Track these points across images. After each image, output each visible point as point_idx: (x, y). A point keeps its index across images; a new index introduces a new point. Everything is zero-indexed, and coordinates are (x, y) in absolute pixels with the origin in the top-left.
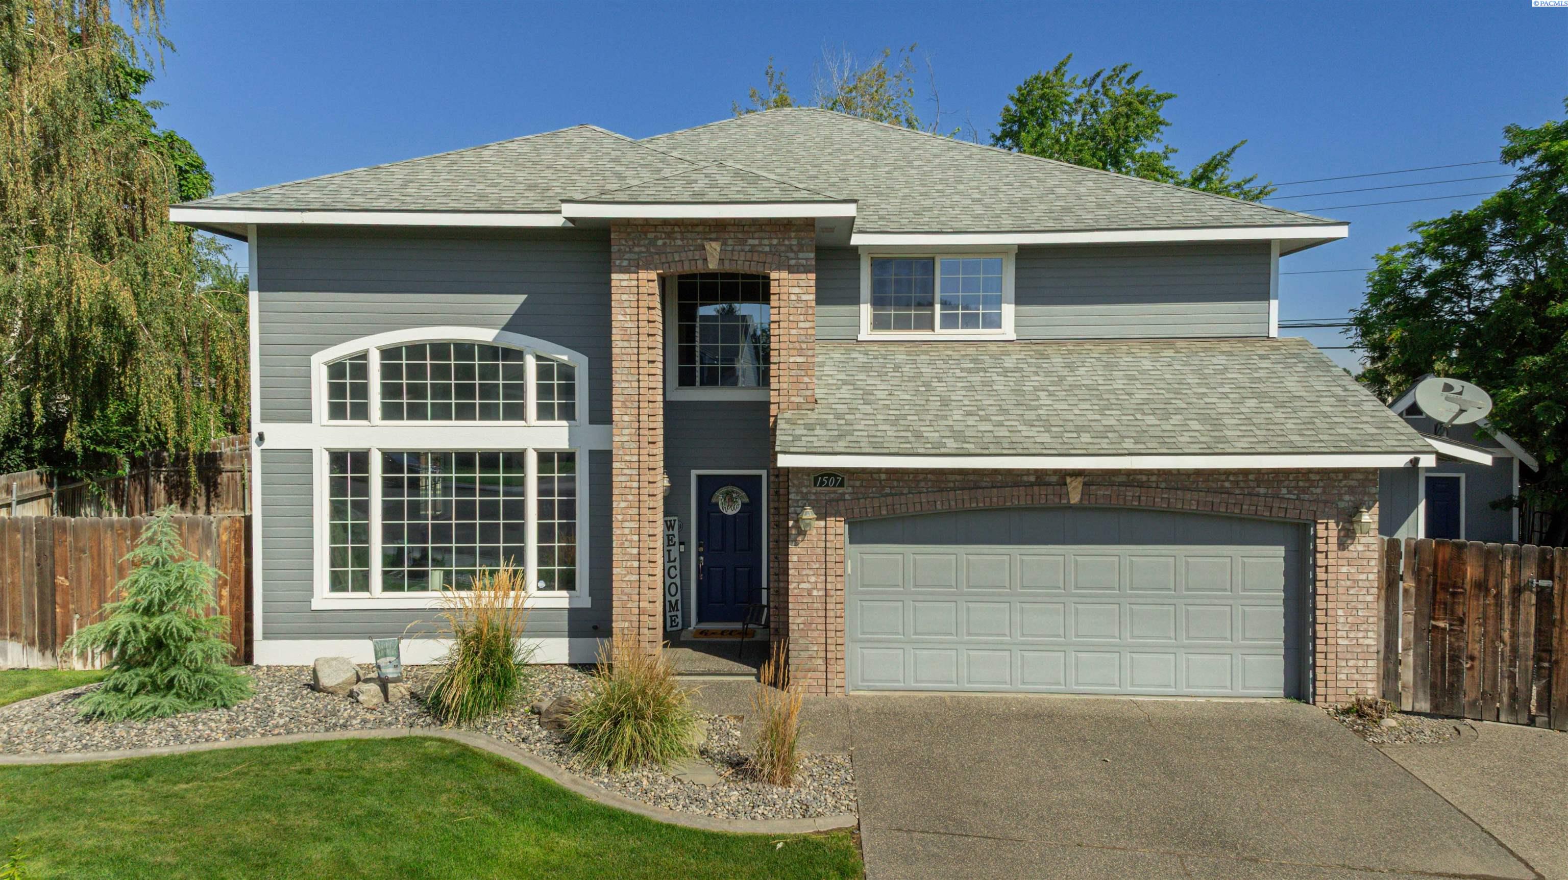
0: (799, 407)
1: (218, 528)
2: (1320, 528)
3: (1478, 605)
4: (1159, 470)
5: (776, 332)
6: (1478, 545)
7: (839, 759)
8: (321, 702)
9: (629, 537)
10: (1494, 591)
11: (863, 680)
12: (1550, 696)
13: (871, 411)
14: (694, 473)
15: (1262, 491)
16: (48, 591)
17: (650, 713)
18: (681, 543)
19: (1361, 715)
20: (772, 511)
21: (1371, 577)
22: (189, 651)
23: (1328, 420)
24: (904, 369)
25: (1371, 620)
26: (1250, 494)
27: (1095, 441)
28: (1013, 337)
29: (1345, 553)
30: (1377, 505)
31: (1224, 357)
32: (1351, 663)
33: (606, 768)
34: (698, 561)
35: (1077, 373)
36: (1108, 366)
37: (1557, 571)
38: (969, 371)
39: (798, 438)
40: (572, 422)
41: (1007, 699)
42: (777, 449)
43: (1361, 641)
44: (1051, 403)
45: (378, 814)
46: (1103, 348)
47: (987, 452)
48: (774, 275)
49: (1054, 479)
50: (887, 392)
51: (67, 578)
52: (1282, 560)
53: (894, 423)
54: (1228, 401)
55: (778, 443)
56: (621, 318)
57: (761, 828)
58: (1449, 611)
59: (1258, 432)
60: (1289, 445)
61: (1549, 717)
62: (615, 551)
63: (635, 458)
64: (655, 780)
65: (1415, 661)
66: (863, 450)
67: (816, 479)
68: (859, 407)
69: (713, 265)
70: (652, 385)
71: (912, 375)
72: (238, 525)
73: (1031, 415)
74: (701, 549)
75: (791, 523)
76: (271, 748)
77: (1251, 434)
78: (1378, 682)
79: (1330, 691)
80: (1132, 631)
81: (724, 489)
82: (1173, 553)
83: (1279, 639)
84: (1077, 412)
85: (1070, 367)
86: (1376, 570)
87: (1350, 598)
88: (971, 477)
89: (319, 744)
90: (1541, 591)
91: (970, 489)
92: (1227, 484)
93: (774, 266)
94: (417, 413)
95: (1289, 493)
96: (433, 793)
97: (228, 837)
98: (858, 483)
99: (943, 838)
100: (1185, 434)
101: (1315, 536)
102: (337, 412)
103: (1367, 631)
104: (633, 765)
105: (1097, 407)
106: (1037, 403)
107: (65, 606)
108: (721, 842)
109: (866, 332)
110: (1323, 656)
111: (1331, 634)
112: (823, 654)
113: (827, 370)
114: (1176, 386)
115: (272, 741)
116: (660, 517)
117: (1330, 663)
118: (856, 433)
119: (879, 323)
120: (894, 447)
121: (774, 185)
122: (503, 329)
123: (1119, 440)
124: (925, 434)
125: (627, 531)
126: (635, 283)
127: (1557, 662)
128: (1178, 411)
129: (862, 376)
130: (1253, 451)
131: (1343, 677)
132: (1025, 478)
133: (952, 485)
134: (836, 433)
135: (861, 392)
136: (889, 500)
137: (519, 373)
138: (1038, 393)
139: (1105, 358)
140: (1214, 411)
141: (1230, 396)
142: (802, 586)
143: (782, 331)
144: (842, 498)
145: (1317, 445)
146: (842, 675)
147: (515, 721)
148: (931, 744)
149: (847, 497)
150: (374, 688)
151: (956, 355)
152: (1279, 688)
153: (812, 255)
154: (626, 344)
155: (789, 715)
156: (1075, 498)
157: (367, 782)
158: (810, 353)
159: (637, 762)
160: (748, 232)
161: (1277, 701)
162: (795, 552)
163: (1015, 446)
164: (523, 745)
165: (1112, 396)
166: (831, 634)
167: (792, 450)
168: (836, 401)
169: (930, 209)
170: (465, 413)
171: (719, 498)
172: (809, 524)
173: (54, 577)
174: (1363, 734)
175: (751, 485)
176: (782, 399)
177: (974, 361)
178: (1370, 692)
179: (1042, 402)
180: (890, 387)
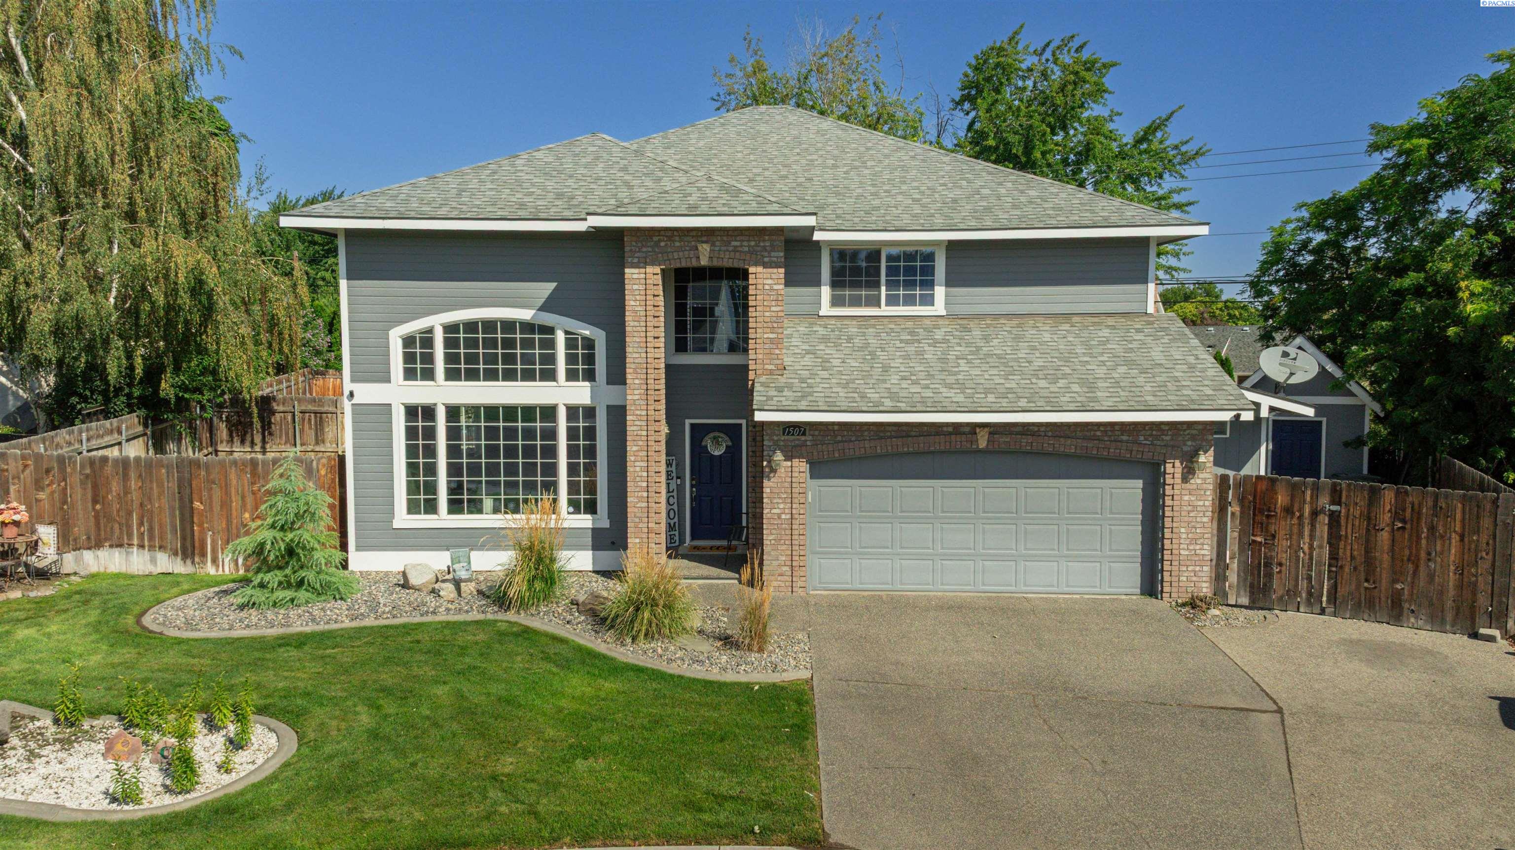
0: (771, 372)
1: (318, 464)
2: (1169, 467)
3: (1286, 524)
4: (1047, 423)
5: (754, 314)
6: (1286, 480)
7: (800, 636)
8: (414, 596)
9: (640, 474)
10: (1297, 514)
11: (820, 583)
12: (1336, 592)
13: (827, 376)
14: (688, 422)
15: (1125, 438)
16: (187, 515)
17: (661, 602)
18: (678, 478)
19: (1194, 606)
20: (750, 453)
21: (1207, 503)
22: (315, 557)
23: (1177, 384)
24: (855, 341)
25: (1206, 536)
26: (1115, 441)
27: (998, 400)
28: (944, 313)
29: (1188, 486)
30: (1212, 449)
31: (1108, 331)
32: (1190, 568)
33: (630, 640)
34: (691, 492)
35: (991, 344)
36: (1018, 338)
37: (1344, 499)
38: (907, 342)
39: (770, 398)
40: (593, 383)
41: (929, 596)
42: (755, 407)
43: (1198, 552)
44: (967, 369)
45: (475, 668)
46: (1015, 322)
47: (914, 409)
48: (752, 270)
49: (967, 429)
50: (840, 360)
51: (201, 503)
52: (1140, 491)
53: (845, 386)
54: (1105, 368)
55: (755, 402)
56: (632, 303)
57: (743, 678)
58: (1264, 528)
59: (1122, 394)
60: (1144, 403)
61: (1335, 608)
62: (629, 484)
63: (644, 413)
64: (666, 649)
65: (1238, 566)
66: (821, 408)
67: (784, 430)
68: (819, 372)
69: (704, 262)
70: (657, 356)
71: (860, 345)
72: (333, 463)
73: (951, 379)
74: (694, 482)
75: (765, 463)
76: (386, 626)
77: (1117, 394)
78: (1211, 583)
79: (1174, 590)
80: (1025, 545)
81: (712, 435)
82: (1058, 485)
83: (1137, 550)
84: (987, 377)
85: (986, 339)
86: (1210, 498)
87: (1191, 519)
88: (904, 428)
89: (420, 625)
90: (1332, 514)
91: (902, 437)
92: (1098, 433)
93: (752, 263)
94: (472, 375)
95: (1146, 439)
96: (510, 655)
97: (375, 681)
98: (817, 433)
99: (871, 685)
100: (1067, 395)
101: (1165, 473)
102: (410, 374)
103: (1203, 544)
104: (650, 639)
105: (1002, 373)
106: (956, 369)
107: (201, 525)
108: (716, 686)
109: (826, 309)
110: (1169, 563)
111: (1175, 546)
112: (789, 563)
113: (795, 341)
114: (1067, 355)
115: (382, 622)
116: (663, 458)
117: (1174, 568)
118: (815, 394)
119: (836, 302)
120: (844, 405)
121: (752, 198)
122: (538, 310)
123: (1016, 400)
124: (868, 395)
125: (638, 469)
126: (643, 276)
127: (1341, 567)
128: (1065, 376)
129: (822, 347)
130: (1116, 408)
131: (1184, 579)
132: (945, 429)
133: (889, 434)
134: (800, 394)
135: (820, 360)
136: (840, 446)
137: (551, 344)
138: (959, 361)
139: (1014, 331)
140: (1092, 376)
141: (1108, 363)
142: (774, 511)
143: (758, 314)
144: (804, 444)
145: (1164, 403)
146: (804, 579)
147: (560, 610)
148: (868, 627)
149: (809, 443)
150: (450, 587)
151: (897, 328)
152: (1136, 588)
153: (782, 254)
154: (636, 324)
155: (762, 604)
156: (983, 444)
157: (462, 648)
158: (780, 330)
159: (653, 638)
160: (732, 236)
161: (1134, 597)
162: (768, 486)
163: (936, 404)
164: (568, 626)
165: (1016, 364)
166: (796, 548)
167: (766, 408)
168: (801, 368)
169: (878, 208)
170: (510, 376)
171: (708, 442)
172: (779, 465)
173: (192, 502)
174: (1192, 620)
175: (733, 432)
176: (758, 367)
177: (912, 333)
178: (1204, 590)
179: (961, 369)
180: (843, 356)
